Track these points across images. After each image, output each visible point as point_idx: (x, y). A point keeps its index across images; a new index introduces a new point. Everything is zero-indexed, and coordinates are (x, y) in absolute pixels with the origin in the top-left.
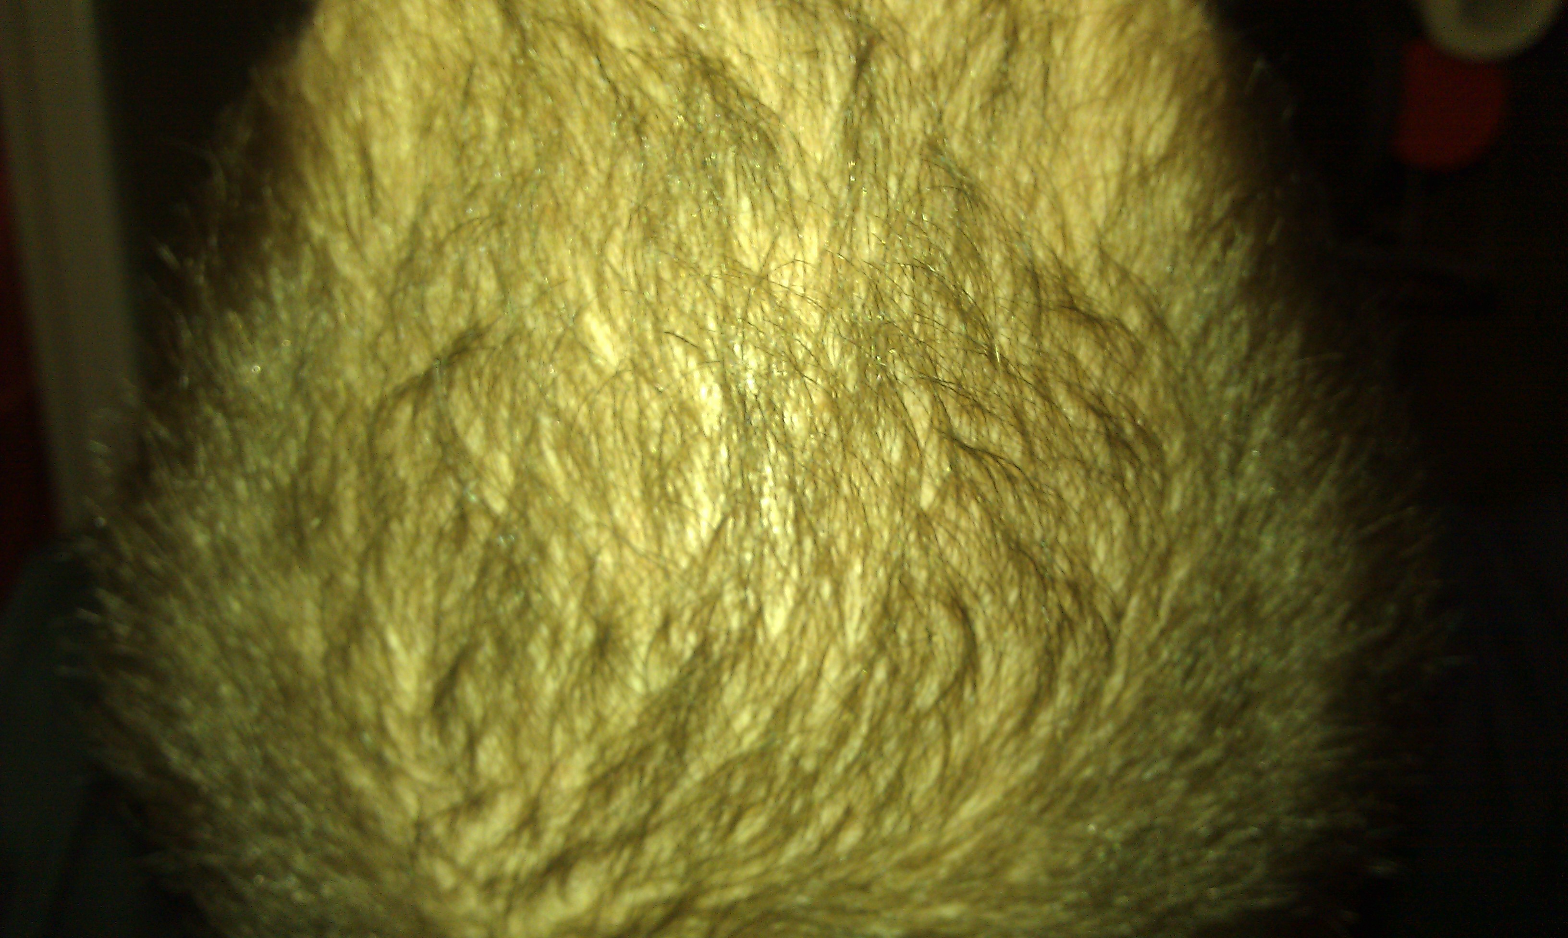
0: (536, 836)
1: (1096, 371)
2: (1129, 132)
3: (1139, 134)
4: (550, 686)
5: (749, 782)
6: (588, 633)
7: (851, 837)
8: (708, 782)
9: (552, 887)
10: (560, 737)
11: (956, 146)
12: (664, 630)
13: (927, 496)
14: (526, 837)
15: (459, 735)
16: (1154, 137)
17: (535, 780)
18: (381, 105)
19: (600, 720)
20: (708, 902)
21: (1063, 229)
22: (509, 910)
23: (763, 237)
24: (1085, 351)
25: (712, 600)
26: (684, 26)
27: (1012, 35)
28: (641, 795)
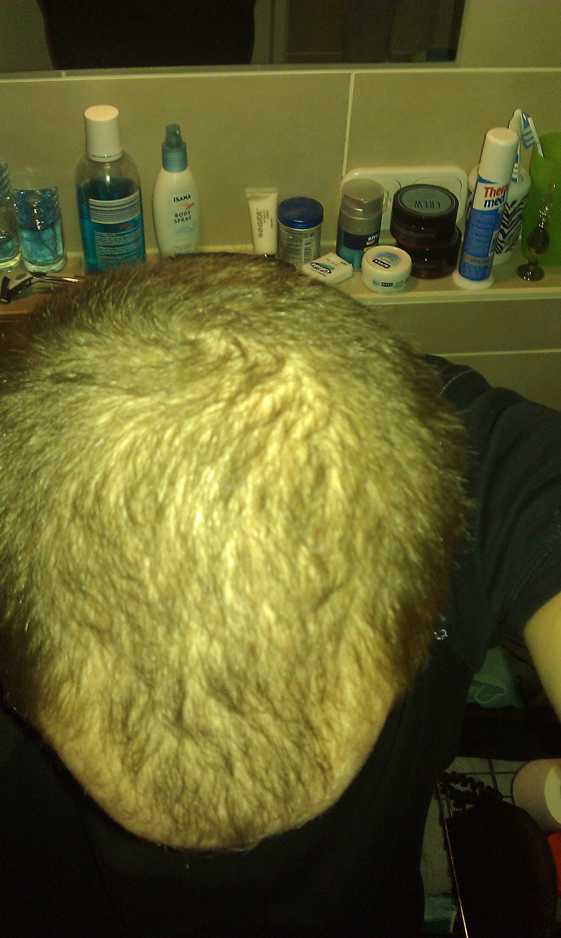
0: (285, 424)
1: (87, 608)
2: (78, 690)
3: (74, 690)
4: (282, 483)
5: (206, 454)
6: (268, 504)
7: (169, 433)
8: (221, 454)
9: (278, 406)
10: (278, 464)
11: (143, 687)
12: (241, 509)
13: (147, 563)
14: (290, 423)
15: (315, 461)
16: (68, 689)
17: (286, 449)
18: (356, 685)
19: (262, 472)
20: (221, 405)
21: (102, 656)
22: (295, 392)
23: (212, 651)
24: (92, 615)
25: (225, 520)
26: (244, 722)
27: (125, 724)
28: (246, 446)
